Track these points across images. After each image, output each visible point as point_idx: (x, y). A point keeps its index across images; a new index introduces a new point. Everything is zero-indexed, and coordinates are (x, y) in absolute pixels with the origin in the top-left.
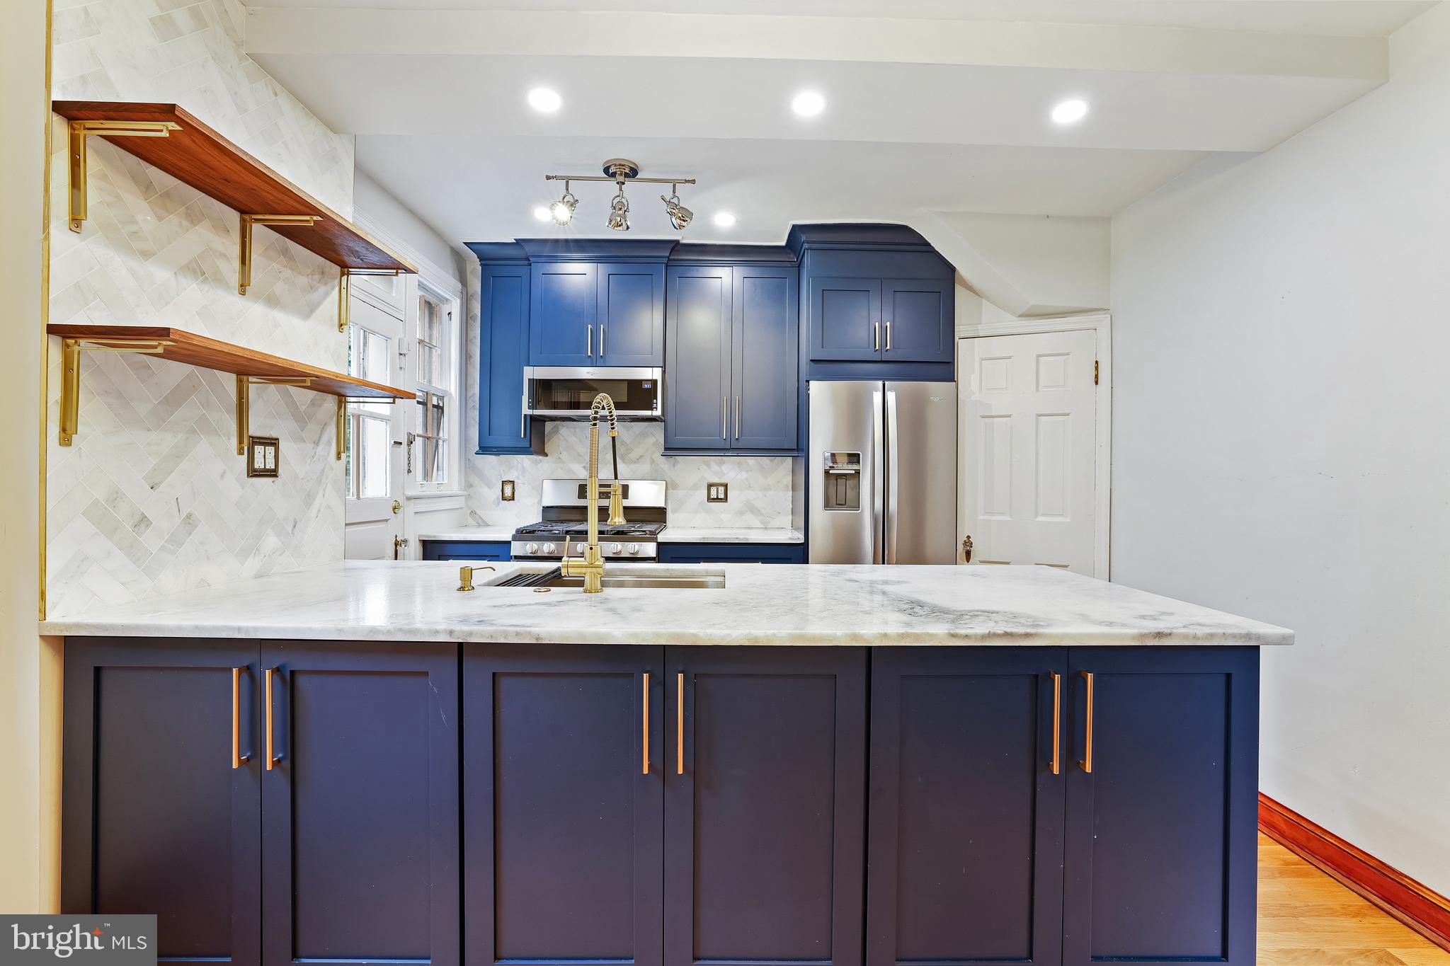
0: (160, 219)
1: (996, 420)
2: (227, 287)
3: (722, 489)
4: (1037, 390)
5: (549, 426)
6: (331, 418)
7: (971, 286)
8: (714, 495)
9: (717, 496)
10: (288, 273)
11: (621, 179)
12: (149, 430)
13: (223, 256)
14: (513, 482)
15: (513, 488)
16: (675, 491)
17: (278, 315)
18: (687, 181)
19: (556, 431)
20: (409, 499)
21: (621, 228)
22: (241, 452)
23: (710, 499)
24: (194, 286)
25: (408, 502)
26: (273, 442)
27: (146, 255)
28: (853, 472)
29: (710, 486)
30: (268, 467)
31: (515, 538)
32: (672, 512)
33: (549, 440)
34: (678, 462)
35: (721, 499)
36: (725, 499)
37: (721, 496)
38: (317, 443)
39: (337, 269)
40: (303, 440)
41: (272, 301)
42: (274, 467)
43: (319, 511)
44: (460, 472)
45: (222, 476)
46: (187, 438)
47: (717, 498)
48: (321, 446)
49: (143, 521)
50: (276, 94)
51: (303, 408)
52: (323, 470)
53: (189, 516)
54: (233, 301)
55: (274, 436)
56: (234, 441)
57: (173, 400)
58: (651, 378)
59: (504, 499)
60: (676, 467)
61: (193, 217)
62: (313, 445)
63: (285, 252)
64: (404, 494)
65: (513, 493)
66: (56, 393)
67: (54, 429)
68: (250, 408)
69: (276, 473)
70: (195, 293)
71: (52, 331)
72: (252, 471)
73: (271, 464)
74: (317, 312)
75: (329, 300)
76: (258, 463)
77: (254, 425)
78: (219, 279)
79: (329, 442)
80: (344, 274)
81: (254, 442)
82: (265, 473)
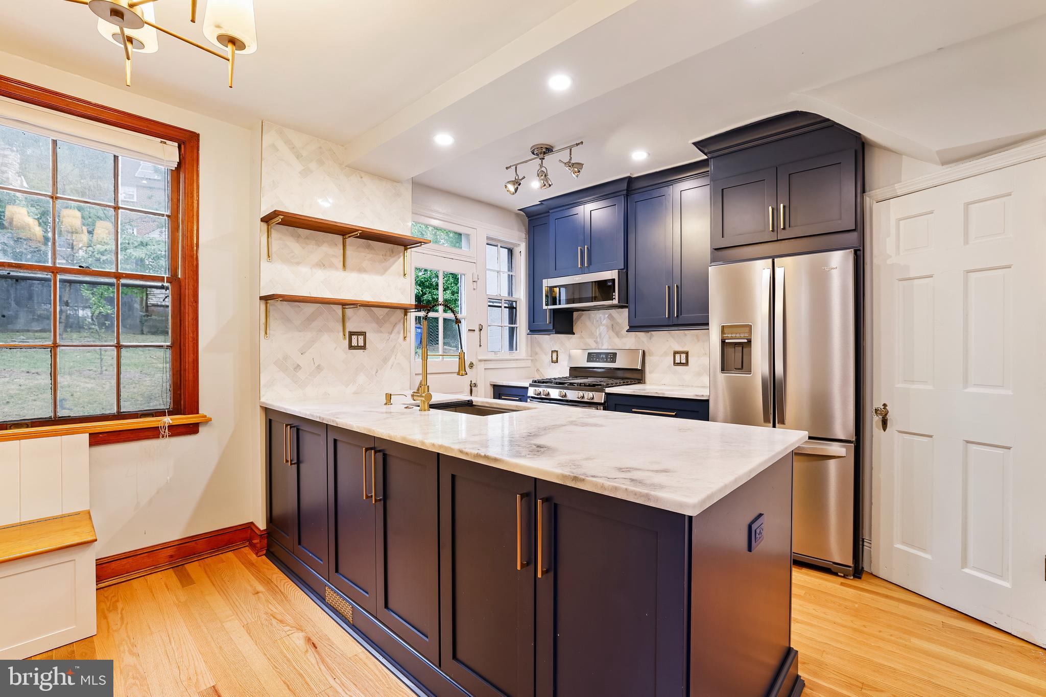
0: (303, 248)
1: (916, 281)
2: (337, 269)
3: (684, 356)
4: (966, 242)
5: (575, 314)
6: (400, 321)
7: (885, 147)
8: (678, 361)
9: (680, 361)
10: (370, 256)
11: (541, 156)
12: (300, 331)
13: (334, 256)
14: (557, 351)
15: (557, 355)
16: (651, 357)
17: (365, 276)
18: (577, 144)
19: (579, 317)
20: (480, 361)
21: (545, 187)
22: (345, 338)
23: (675, 364)
24: (320, 271)
25: (480, 363)
26: (364, 334)
27: (298, 263)
28: (746, 341)
29: (675, 353)
30: (359, 345)
31: (531, 385)
32: (649, 373)
33: (575, 324)
34: (653, 336)
35: (683, 363)
36: (687, 364)
37: (684, 361)
38: (391, 333)
39: (402, 248)
40: (381, 332)
41: (361, 270)
42: (362, 345)
43: (392, 366)
44: (527, 345)
45: (335, 349)
46: (317, 334)
47: (681, 363)
48: (393, 335)
49: (298, 367)
50: (362, 178)
51: (381, 317)
52: (394, 346)
53: (319, 366)
54: (341, 274)
55: (363, 331)
56: (341, 334)
57: (310, 319)
58: (611, 278)
59: (552, 362)
60: (652, 340)
61: (319, 243)
62: (388, 334)
63: (368, 247)
64: (477, 358)
65: (557, 358)
66: (263, 320)
67: (263, 333)
68: (349, 319)
69: (364, 347)
70: (320, 274)
71: (261, 298)
72: (351, 347)
73: (361, 343)
74: (389, 271)
75: (397, 263)
76: (354, 343)
77: (351, 327)
78: (332, 266)
79: (399, 333)
80: (406, 249)
81: (351, 334)
82: (358, 347)
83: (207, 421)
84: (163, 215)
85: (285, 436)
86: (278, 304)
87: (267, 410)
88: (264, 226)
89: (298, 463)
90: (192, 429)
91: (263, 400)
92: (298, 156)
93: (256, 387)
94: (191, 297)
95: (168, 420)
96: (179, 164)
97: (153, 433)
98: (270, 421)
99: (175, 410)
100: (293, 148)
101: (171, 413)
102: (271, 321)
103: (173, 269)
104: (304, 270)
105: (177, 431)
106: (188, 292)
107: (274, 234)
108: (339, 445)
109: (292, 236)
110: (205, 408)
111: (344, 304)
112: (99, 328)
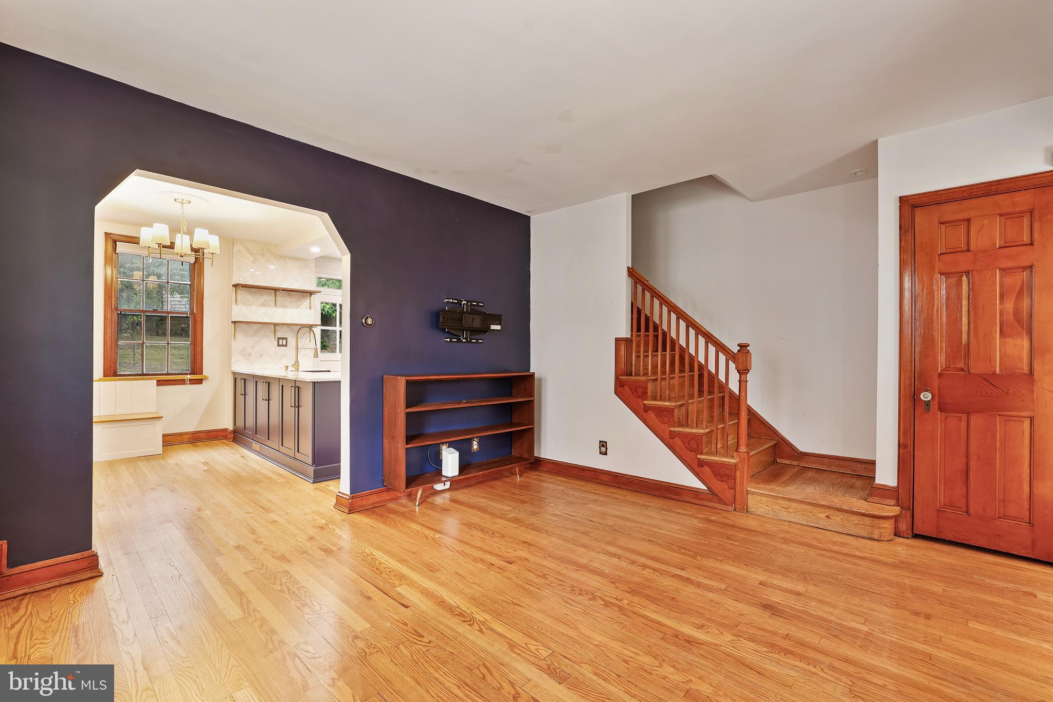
0: (254, 298)
2: (272, 307)
6: (307, 332)
10: (291, 300)
12: (252, 337)
13: (270, 301)
17: (287, 309)
22: (275, 341)
24: (262, 308)
26: (286, 339)
27: (251, 305)
38: (302, 338)
39: (309, 294)
40: (297, 337)
41: (285, 307)
45: (270, 346)
46: (261, 338)
49: (250, 354)
50: (285, 260)
51: (296, 330)
53: (261, 354)
54: (273, 309)
55: (286, 337)
56: (273, 338)
57: (258, 332)
61: (262, 295)
63: (289, 295)
66: (233, 332)
67: (233, 338)
68: (278, 331)
69: (286, 345)
70: (262, 310)
71: (232, 322)
72: (279, 345)
73: (284, 343)
74: (302, 306)
75: (306, 302)
76: (281, 343)
77: (279, 335)
78: (269, 305)
79: (307, 338)
80: (311, 295)
81: (279, 339)
82: (283, 345)
83: (207, 378)
84: (188, 285)
85: (240, 384)
86: (240, 324)
87: (234, 373)
88: (234, 288)
89: (245, 395)
90: (200, 381)
91: (232, 369)
92: (251, 254)
93: (229, 363)
94: (200, 322)
95: (189, 377)
96: (195, 262)
97: (182, 382)
98: (235, 378)
99: (193, 373)
100: (248, 250)
101: (190, 374)
102: (237, 333)
103: (191, 309)
104: (254, 308)
105: (193, 382)
106: (198, 319)
107: (239, 292)
108: (257, 383)
109: (248, 292)
110: (206, 371)
111: (275, 325)
112: (133, 331)
